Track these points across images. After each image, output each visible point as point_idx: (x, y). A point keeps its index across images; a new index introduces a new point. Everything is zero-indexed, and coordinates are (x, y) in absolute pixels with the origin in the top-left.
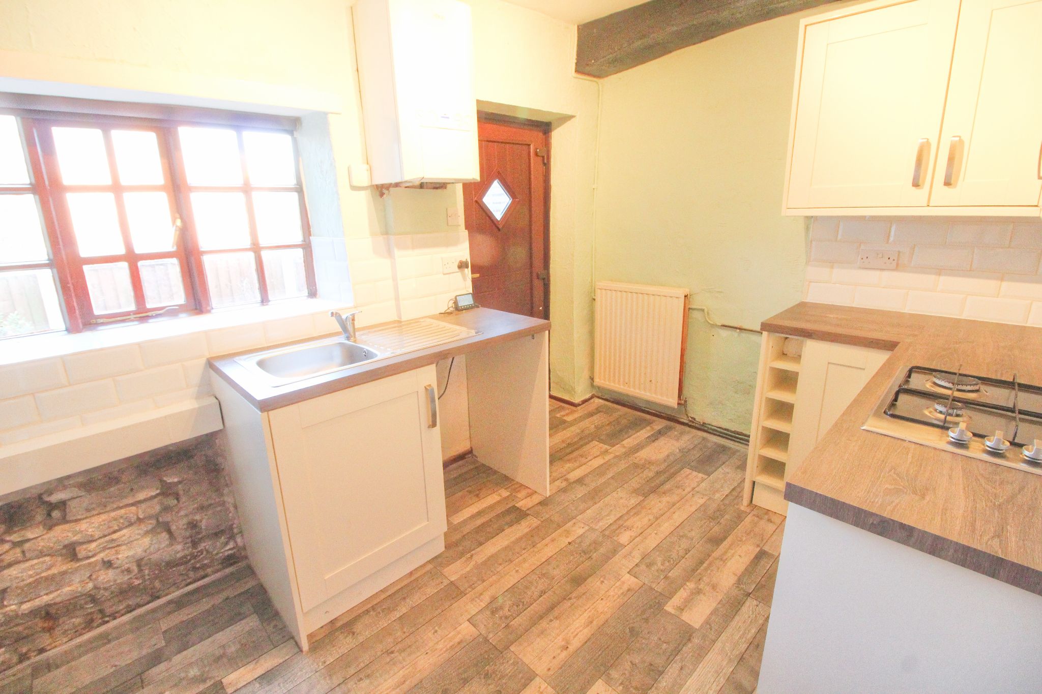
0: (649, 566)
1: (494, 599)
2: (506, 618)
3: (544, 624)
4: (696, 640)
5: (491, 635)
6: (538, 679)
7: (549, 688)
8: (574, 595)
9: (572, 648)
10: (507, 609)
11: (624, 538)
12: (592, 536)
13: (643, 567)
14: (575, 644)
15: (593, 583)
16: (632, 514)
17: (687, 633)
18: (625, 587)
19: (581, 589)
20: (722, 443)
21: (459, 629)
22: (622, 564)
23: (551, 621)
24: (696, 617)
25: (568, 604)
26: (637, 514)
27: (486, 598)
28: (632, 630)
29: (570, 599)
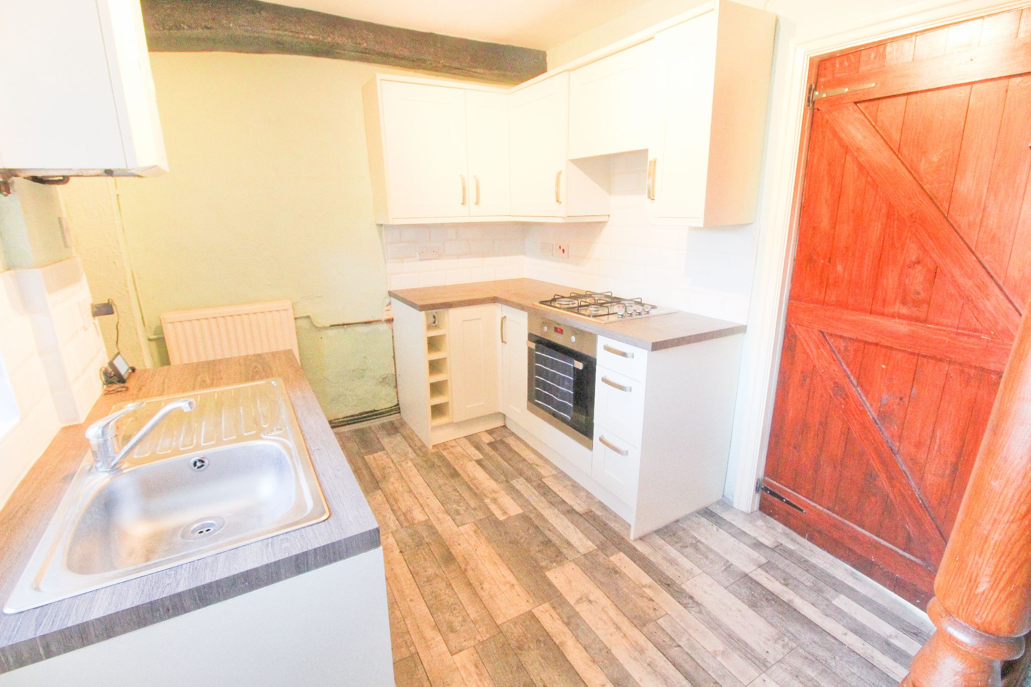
0: (458, 513)
1: (437, 627)
2: (464, 621)
3: (484, 594)
4: (532, 516)
5: (478, 637)
6: (534, 611)
7: (544, 605)
8: (463, 566)
9: (514, 582)
10: (454, 618)
11: (419, 516)
12: (403, 534)
13: (458, 517)
14: (511, 578)
15: (456, 550)
16: (393, 503)
17: (524, 518)
18: (472, 533)
19: (460, 559)
20: (357, 428)
21: (459, 665)
22: (446, 526)
23: (482, 588)
24: (514, 509)
25: (470, 573)
26: (396, 500)
27: (430, 633)
28: (510, 542)
29: (466, 570)
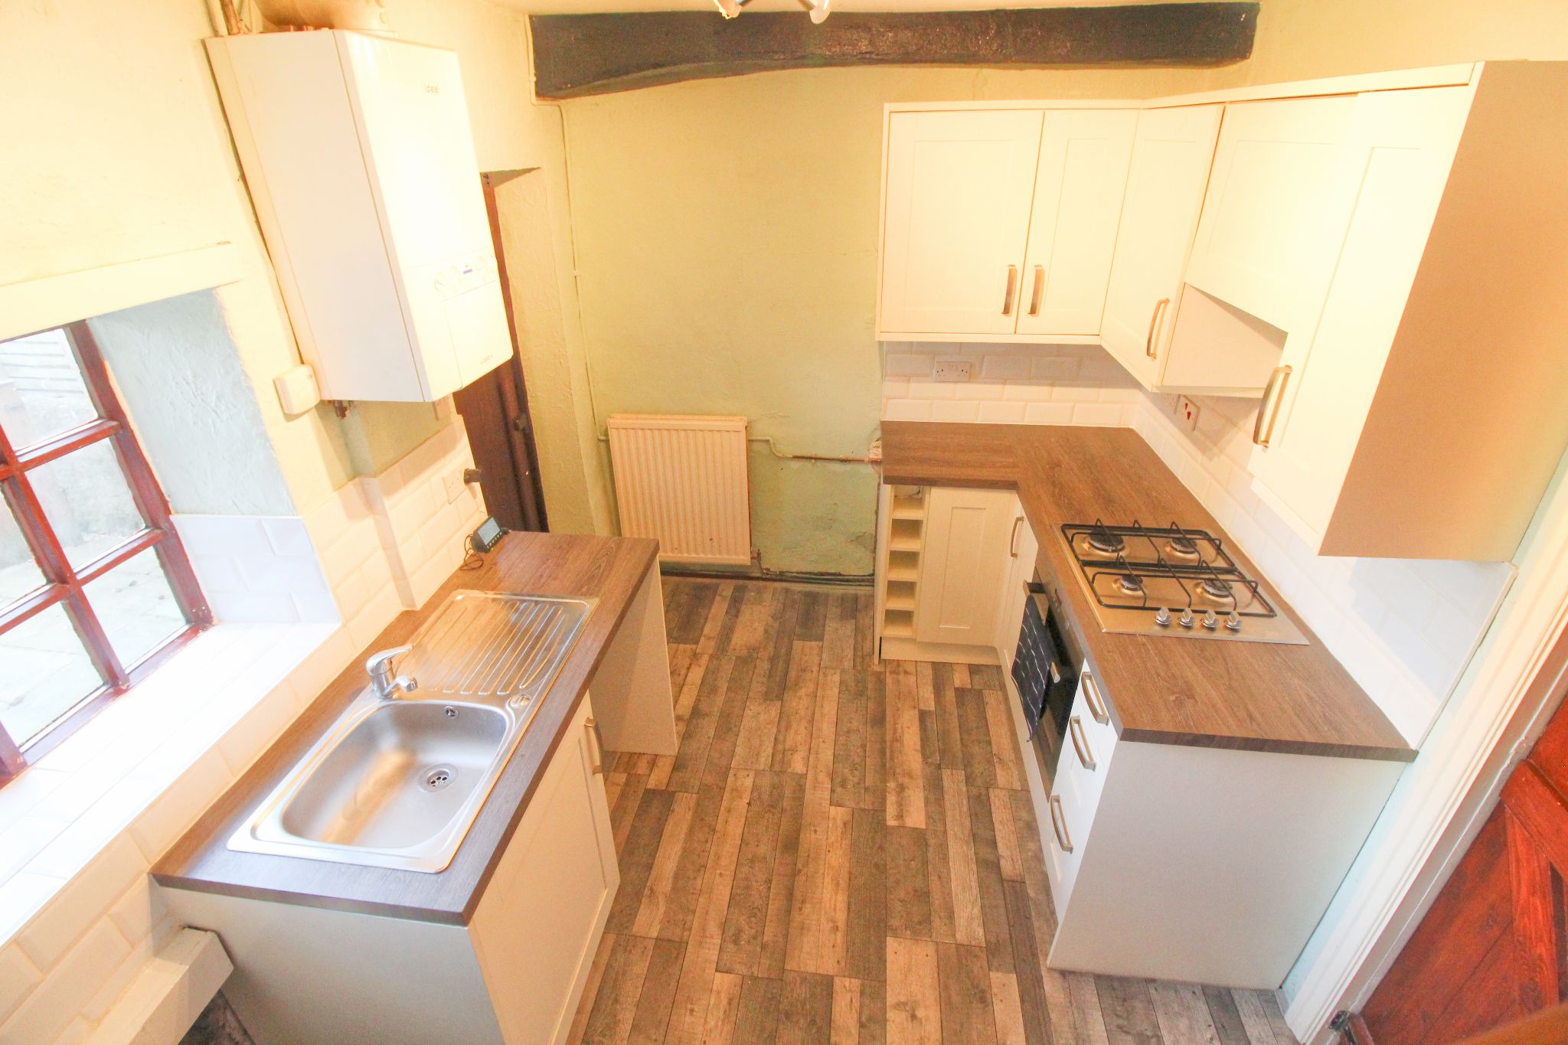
0: (843, 784)
1: (724, 927)
2: (755, 938)
3: (797, 918)
4: (932, 842)
5: (755, 970)
6: (837, 980)
7: (853, 980)
8: (799, 865)
9: (841, 924)
10: (747, 928)
11: (798, 766)
12: (766, 782)
13: (839, 790)
14: (841, 917)
15: (808, 838)
16: (783, 729)
17: (920, 837)
18: (839, 823)
19: (802, 853)
20: (808, 589)
21: (715, 988)
22: (818, 796)
23: (801, 909)
24: (916, 818)
25: (801, 878)
26: (788, 727)
27: (713, 929)
28: (876, 866)
29: (800, 871)
